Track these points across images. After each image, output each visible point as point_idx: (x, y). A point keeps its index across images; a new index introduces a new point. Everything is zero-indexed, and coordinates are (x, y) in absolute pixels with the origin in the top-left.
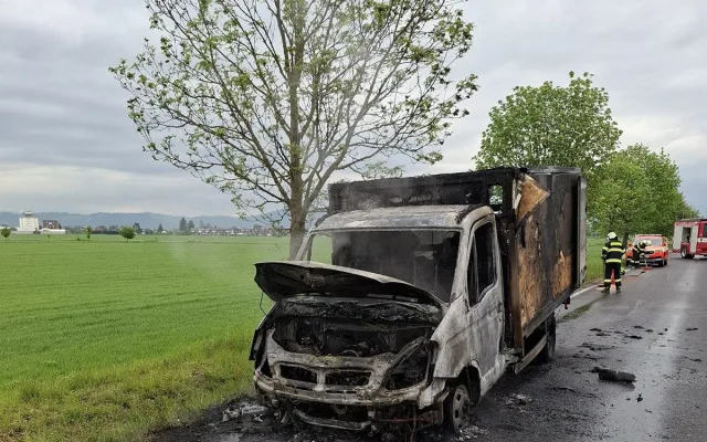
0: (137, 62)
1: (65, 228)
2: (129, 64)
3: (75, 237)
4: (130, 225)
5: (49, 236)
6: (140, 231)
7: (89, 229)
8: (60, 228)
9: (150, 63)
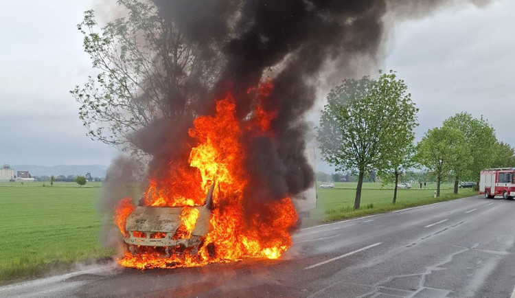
0: (85, 88)
1: (34, 177)
2: (81, 88)
3: (42, 184)
4: (83, 174)
5: (22, 183)
6: (91, 179)
7: (52, 178)
8: (30, 177)
9: (91, 89)
